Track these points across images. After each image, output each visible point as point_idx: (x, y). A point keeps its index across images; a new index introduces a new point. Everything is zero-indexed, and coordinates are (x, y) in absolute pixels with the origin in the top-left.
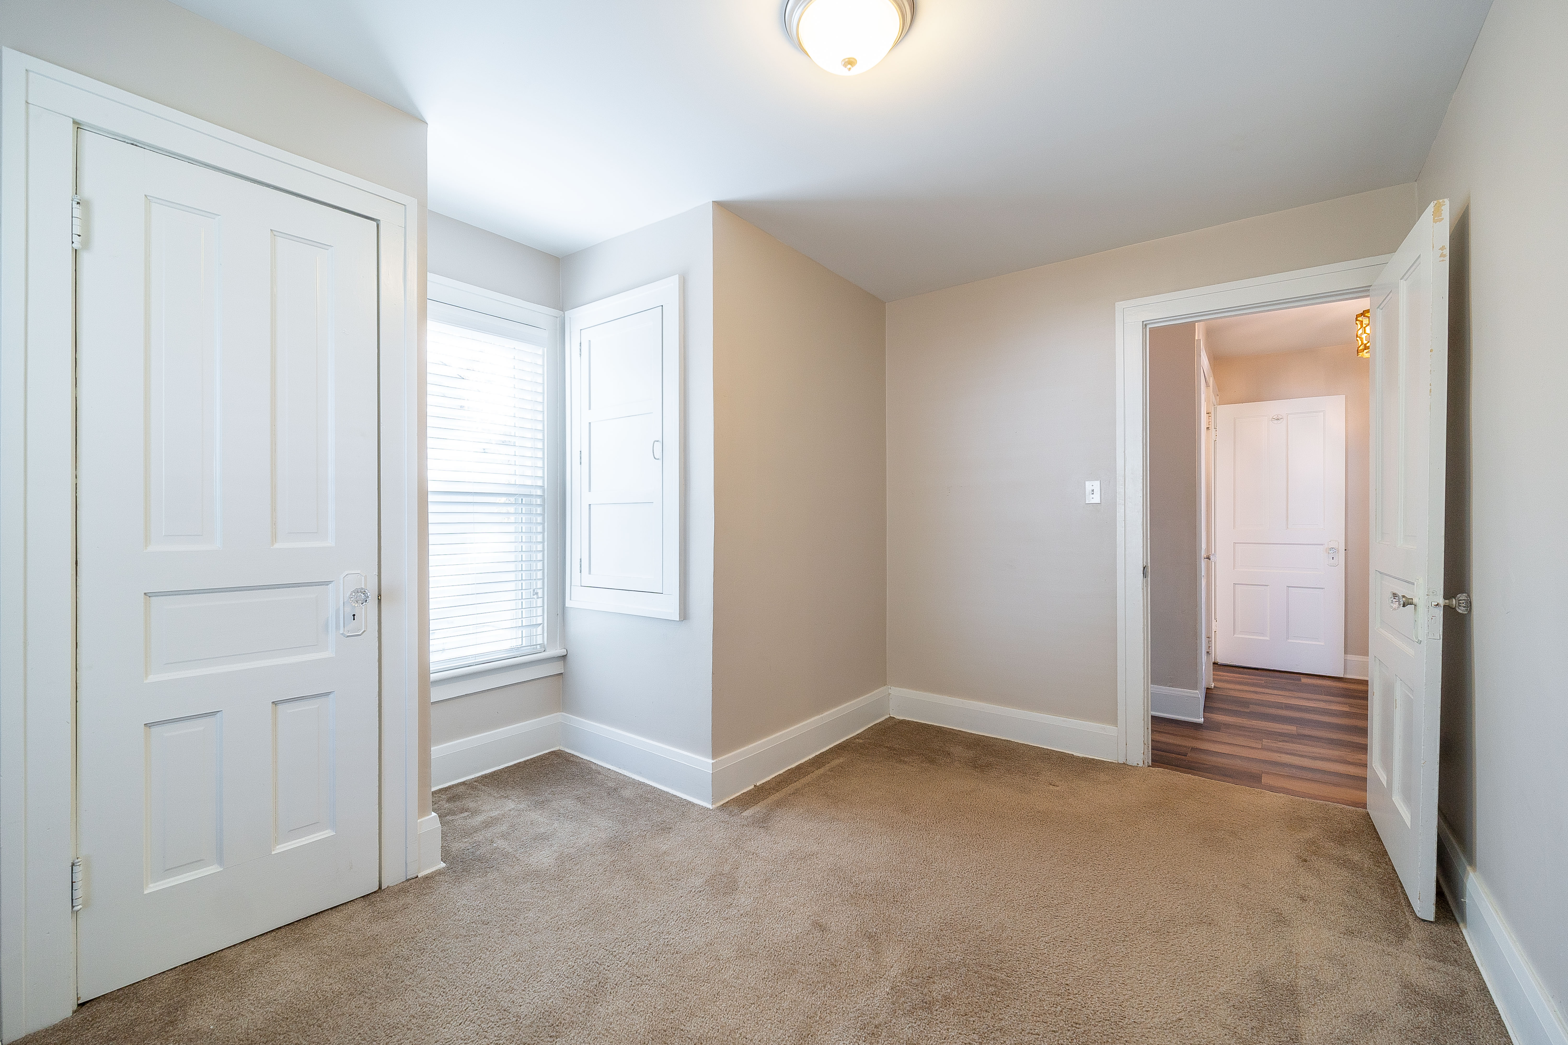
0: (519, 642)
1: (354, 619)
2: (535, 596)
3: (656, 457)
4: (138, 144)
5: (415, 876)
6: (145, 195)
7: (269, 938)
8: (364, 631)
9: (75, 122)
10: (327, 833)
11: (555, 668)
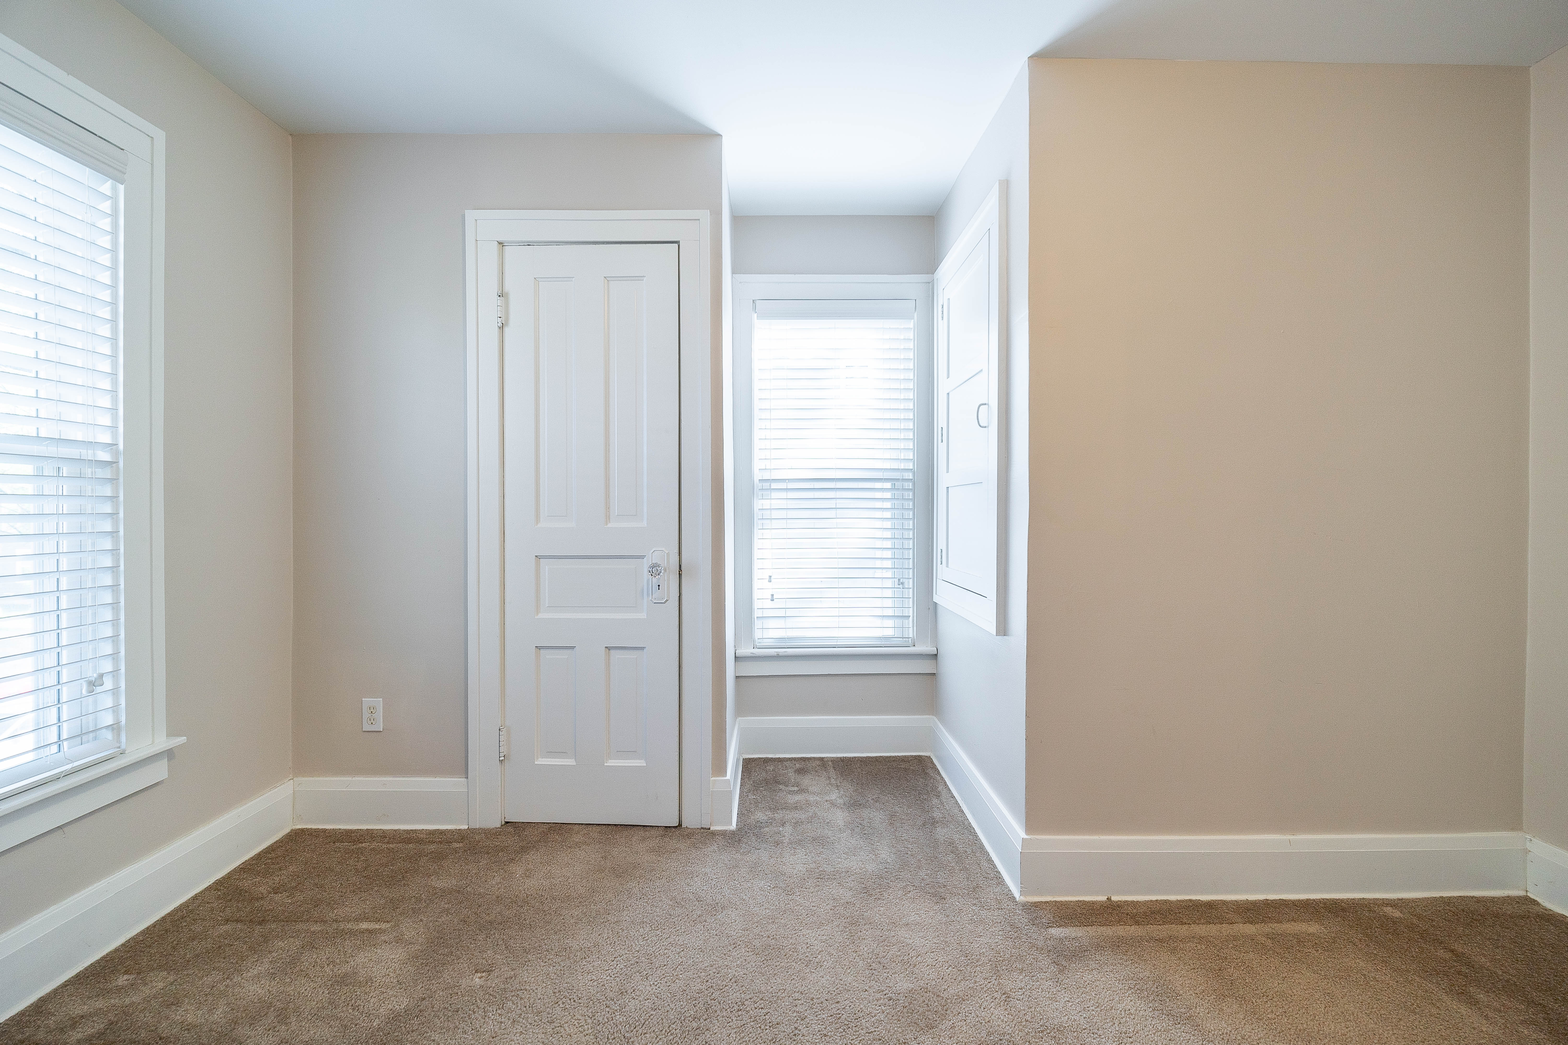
0: (890, 632)
1: (659, 589)
2: (901, 586)
3: (982, 425)
4: (531, 244)
5: (708, 827)
6: (535, 278)
7: (599, 829)
8: (667, 600)
9: (500, 243)
10: (641, 763)
11: (925, 667)
